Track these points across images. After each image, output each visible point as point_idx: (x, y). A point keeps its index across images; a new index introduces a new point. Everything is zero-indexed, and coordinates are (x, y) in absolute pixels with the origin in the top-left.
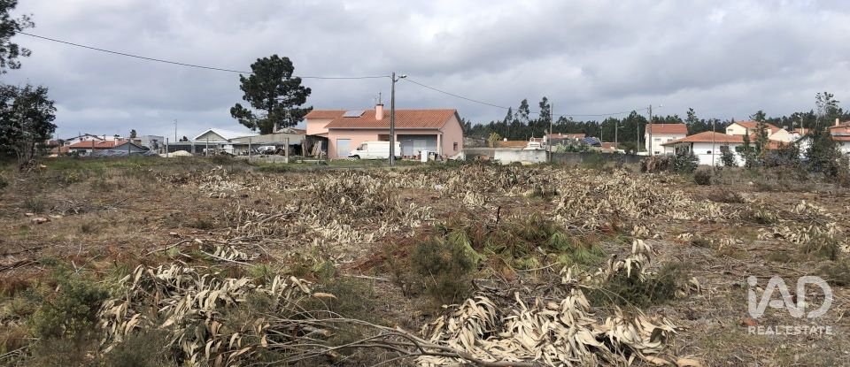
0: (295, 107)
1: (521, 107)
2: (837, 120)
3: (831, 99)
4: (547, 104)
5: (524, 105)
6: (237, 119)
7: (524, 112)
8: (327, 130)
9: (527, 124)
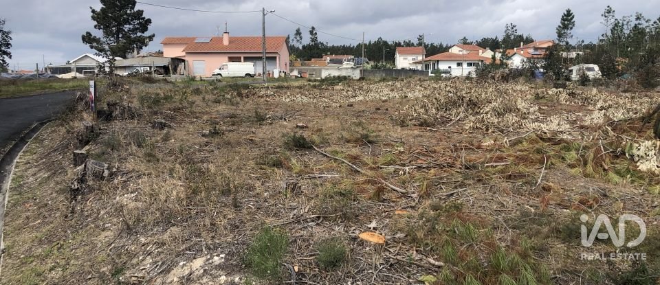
0: (139, 34)
1: (296, 34)
2: (522, 43)
3: (515, 29)
4: (314, 32)
5: (298, 33)
6: (88, 45)
7: (298, 38)
8: (184, 54)
9: (301, 48)
